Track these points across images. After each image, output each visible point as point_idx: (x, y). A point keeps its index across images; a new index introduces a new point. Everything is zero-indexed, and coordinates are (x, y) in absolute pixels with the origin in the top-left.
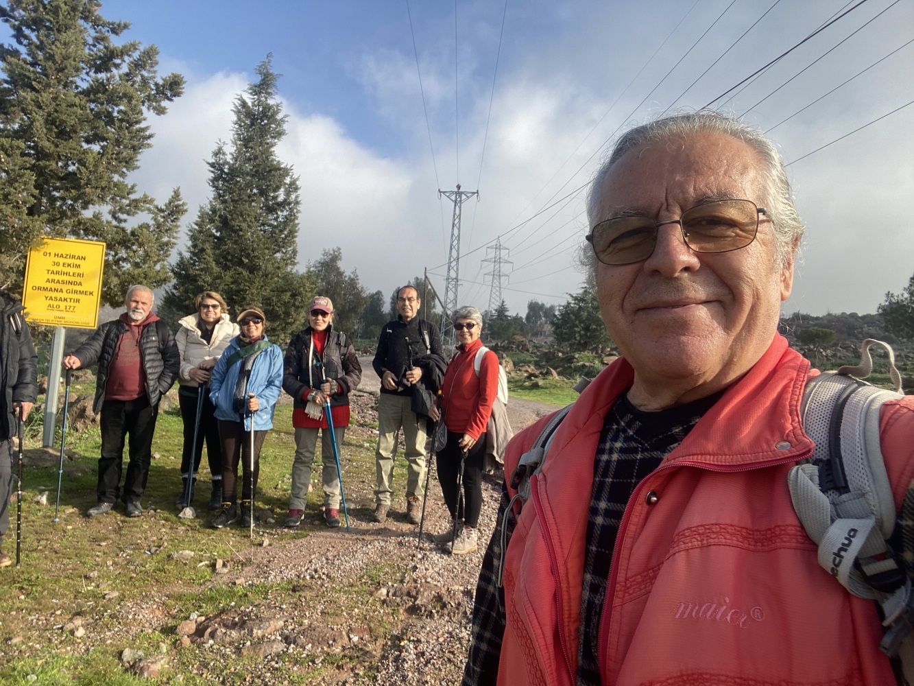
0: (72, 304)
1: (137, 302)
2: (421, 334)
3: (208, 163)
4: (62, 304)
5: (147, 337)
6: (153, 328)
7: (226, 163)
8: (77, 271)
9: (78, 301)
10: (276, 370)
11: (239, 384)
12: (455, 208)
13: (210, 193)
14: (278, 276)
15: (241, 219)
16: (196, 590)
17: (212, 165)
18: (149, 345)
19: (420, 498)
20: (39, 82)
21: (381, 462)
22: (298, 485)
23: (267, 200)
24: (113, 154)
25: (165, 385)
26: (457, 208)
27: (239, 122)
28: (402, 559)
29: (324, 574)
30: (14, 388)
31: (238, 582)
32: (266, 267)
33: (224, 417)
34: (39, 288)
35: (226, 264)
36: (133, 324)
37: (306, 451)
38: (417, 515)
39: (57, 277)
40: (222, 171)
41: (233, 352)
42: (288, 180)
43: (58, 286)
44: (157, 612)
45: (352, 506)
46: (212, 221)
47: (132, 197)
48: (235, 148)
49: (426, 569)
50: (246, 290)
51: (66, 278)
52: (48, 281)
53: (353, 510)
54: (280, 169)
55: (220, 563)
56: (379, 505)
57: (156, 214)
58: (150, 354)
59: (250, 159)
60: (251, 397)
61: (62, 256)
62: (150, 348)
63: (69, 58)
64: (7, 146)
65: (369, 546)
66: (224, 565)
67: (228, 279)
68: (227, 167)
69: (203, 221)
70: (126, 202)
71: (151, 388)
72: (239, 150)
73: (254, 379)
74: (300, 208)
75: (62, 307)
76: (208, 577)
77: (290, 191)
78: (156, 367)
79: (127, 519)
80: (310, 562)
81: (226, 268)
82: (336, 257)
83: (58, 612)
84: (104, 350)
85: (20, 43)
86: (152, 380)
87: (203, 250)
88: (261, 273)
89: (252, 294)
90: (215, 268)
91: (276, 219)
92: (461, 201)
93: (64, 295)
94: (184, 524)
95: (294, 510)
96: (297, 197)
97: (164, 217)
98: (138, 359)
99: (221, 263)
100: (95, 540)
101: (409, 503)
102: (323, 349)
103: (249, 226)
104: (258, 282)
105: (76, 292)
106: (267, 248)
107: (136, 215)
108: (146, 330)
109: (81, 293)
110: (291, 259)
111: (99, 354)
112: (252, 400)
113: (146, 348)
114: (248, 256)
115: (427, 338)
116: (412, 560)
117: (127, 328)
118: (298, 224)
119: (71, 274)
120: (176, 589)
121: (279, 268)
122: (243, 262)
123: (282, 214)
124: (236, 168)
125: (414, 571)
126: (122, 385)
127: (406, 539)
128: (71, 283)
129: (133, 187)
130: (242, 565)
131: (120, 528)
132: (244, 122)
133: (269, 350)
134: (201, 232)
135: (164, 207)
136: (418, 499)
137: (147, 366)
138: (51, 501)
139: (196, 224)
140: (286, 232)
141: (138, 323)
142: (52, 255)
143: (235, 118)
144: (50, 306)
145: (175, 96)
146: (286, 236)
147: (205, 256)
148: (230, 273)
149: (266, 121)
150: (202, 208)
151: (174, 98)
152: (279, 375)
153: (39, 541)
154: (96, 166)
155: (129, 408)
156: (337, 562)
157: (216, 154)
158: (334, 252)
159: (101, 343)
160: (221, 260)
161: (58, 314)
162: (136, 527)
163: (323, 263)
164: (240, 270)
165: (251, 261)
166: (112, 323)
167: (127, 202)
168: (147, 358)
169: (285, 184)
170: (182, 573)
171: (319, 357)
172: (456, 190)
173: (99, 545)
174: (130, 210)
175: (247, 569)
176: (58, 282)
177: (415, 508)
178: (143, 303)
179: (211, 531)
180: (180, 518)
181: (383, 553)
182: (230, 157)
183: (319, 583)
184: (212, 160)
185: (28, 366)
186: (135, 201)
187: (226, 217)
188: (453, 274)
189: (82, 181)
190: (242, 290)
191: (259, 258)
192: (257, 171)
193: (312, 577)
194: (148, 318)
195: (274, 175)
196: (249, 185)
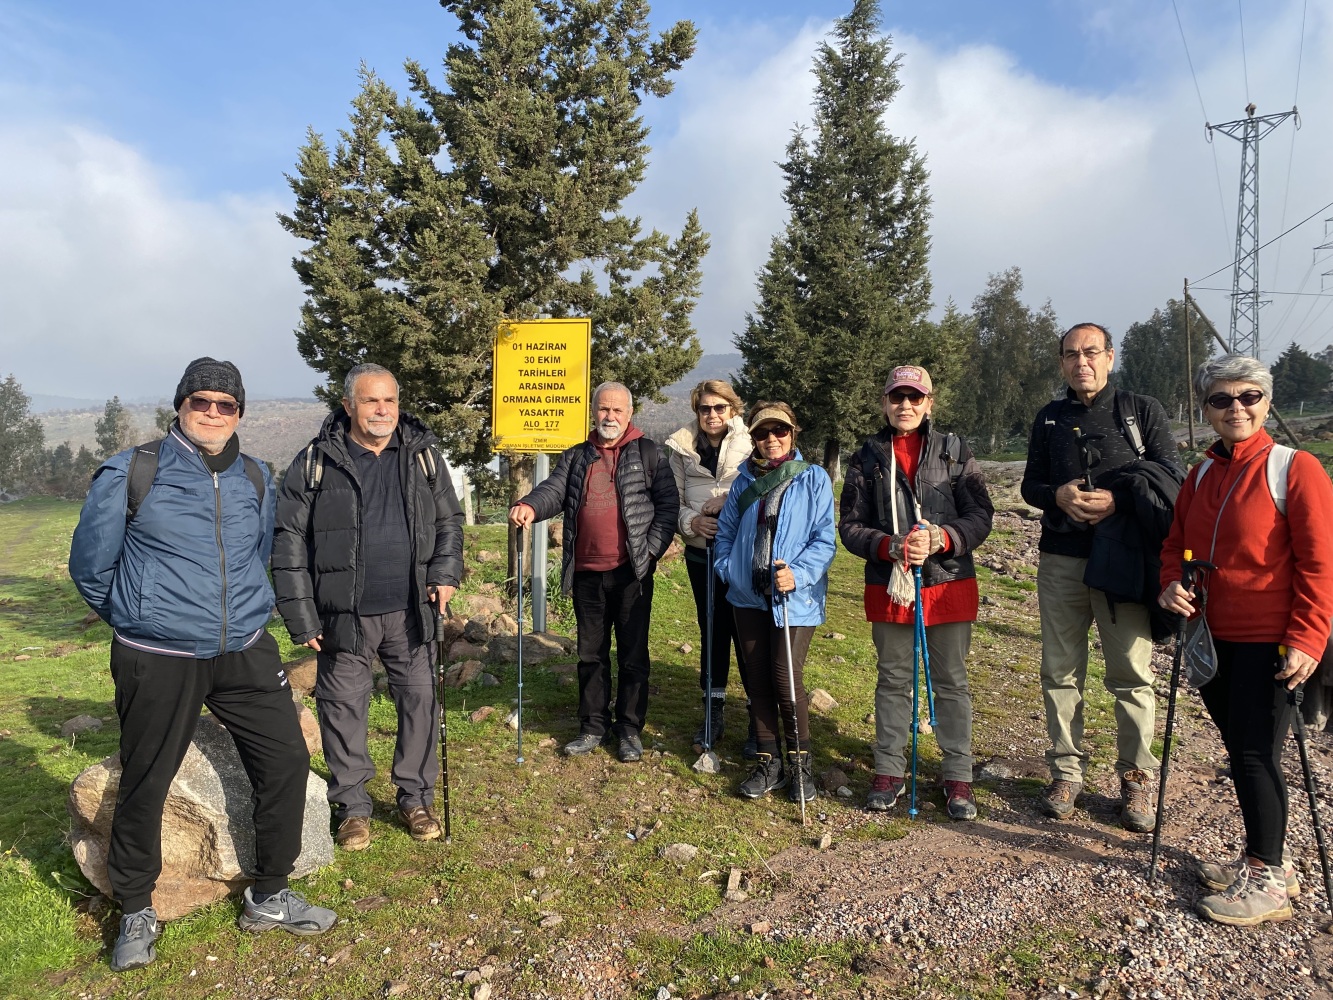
0: (555, 418)
1: (608, 410)
2: (1121, 424)
3: (782, 166)
4: (542, 420)
5: (626, 466)
6: (634, 451)
7: (807, 159)
8: (556, 367)
9: (561, 412)
10: (821, 512)
11: (758, 542)
12: (1244, 153)
13: (786, 213)
14: (899, 333)
15: (834, 246)
16: (684, 932)
17: (787, 168)
18: (628, 480)
19: (1150, 774)
20: (482, 86)
21: (1052, 693)
22: (886, 729)
23: (874, 206)
24: (593, 175)
25: (657, 543)
26: (1249, 151)
27: (824, 88)
28: (1100, 925)
29: (921, 935)
30: (429, 563)
31: (756, 927)
32: (877, 319)
33: (741, 602)
34: (512, 399)
35: (816, 325)
36: (606, 446)
37: (897, 667)
38: (1145, 812)
39: (532, 380)
40: (802, 173)
41: (745, 486)
42: (907, 166)
43: (535, 393)
44: (610, 969)
45: (1006, 773)
46: (791, 258)
47: (636, 239)
48: (820, 132)
49: (1155, 963)
50: (848, 362)
51: (544, 380)
52: (521, 387)
53: (1007, 781)
54: (892, 150)
55: (735, 876)
56: (1058, 782)
57: (664, 261)
58: (631, 494)
59: (844, 145)
60: (779, 568)
61: (536, 347)
62: (631, 484)
63: (516, 36)
64: (444, 191)
65: (1025, 881)
66: (743, 883)
67: (819, 348)
68: (809, 165)
69: (778, 261)
70: (628, 248)
71: (636, 550)
72: (826, 135)
73: (784, 531)
74: (930, 209)
75: (542, 425)
76: (708, 908)
77: (911, 184)
78: (642, 514)
79: (620, 765)
80: (898, 902)
81: (814, 331)
82: (1013, 284)
83: (470, 942)
84: (568, 493)
85: (471, 37)
86: (636, 536)
87: (779, 307)
88: (869, 332)
89: (857, 367)
90: (798, 333)
91: (891, 236)
92: (1256, 136)
93: (543, 406)
94: (699, 784)
95: (883, 777)
96: (923, 191)
97: (676, 263)
98: (614, 503)
99: (808, 324)
100: (564, 802)
101: (1125, 784)
102: (914, 468)
103: (848, 256)
104: (865, 346)
105: (557, 399)
106: (879, 288)
107: (643, 268)
108: (624, 455)
109: (565, 400)
110: (920, 303)
111: (563, 497)
112: (780, 573)
113: (625, 485)
114: (847, 305)
115: (1135, 431)
116: (1122, 930)
117: (598, 453)
118: (929, 238)
119: (550, 373)
120: (650, 925)
121: (899, 319)
122: (840, 316)
123: (901, 225)
124: (823, 165)
125: (1124, 963)
126: (594, 546)
127: (1113, 873)
128: (550, 386)
129: (636, 223)
130: (774, 886)
131: (604, 782)
132: (831, 85)
133: (805, 475)
134: (775, 279)
135: (674, 247)
136: (1144, 775)
137: (629, 513)
138: (525, 724)
139: (768, 267)
140: (909, 256)
141: (613, 444)
142: (524, 346)
143: (817, 82)
144: (526, 424)
145: (682, 59)
146: (909, 262)
147: (784, 317)
148: (820, 339)
149: (866, 75)
150: (775, 240)
151: (682, 63)
152: (828, 521)
153: (491, 793)
154: (568, 198)
155: (608, 582)
156: (951, 911)
157: (792, 149)
158: (1008, 276)
159: (564, 481)
160: (809, 319)
161: (536, 434)
162: (625, 781)
163: (989, 299)
164: (837, 330)
165: (853, 313)
166: (578, 447)
167: (631, 248)
168: (628, 500)
169: (904, 173)
170: (670, 890)
171: (908, 484)
172: (1245, 116)
173: (566, 812)
174: (634, 260)
175: (780, 897)
176: (534, 387)
177: (1139, 796)
178: (616, 410)
179: (739, 801)
180: (695, 771)
181: (1057, 902)
182: (814, 147)
183: (908, 956)
184: (787, 160)
185: (449, 528)
186: (638, 245)
187: (812, 247)
188: (1246, 284)
189: (552, 226)
190: (841, 364)
191: (866, 307)
192: (855, 163)
193: (896, 939)
194: (626, 433)
195: (883, 163)
196: (845, 188)
